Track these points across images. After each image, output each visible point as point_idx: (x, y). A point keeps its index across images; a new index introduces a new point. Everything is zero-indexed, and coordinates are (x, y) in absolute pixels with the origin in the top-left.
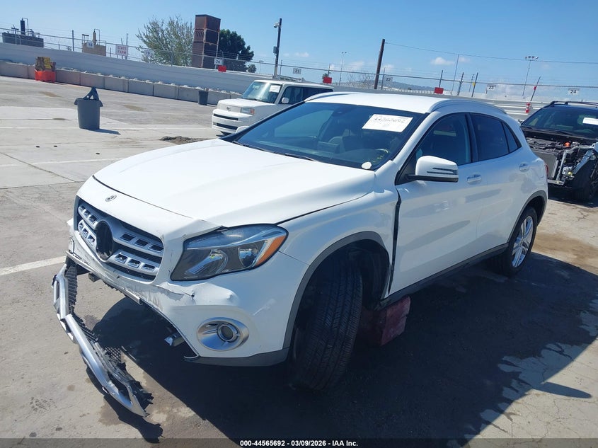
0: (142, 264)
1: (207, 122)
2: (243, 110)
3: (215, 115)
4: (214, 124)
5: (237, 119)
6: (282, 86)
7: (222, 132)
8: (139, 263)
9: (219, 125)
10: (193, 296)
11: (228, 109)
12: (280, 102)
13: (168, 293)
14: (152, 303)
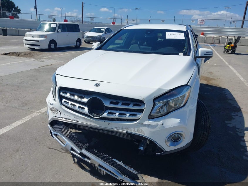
0: (128, 115)
1: (21, 44)
2: (40, 36)
3: (25, 40)
4: (26, 44)
5: (39, 41)
6: (57, 24)
7: (29, 48)
8: (125, 114)
9: (28, 44)
10: (163, 124)
11: (32, 36)
12: (58, 32)
13: (148, 125)
14: (136, 132)
